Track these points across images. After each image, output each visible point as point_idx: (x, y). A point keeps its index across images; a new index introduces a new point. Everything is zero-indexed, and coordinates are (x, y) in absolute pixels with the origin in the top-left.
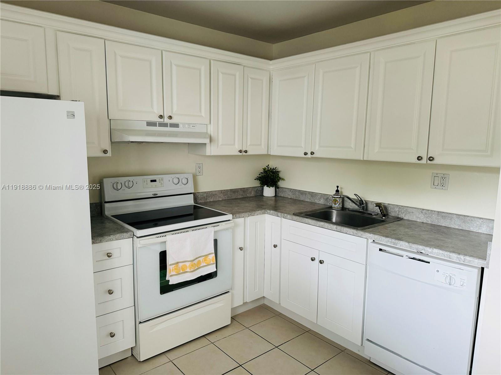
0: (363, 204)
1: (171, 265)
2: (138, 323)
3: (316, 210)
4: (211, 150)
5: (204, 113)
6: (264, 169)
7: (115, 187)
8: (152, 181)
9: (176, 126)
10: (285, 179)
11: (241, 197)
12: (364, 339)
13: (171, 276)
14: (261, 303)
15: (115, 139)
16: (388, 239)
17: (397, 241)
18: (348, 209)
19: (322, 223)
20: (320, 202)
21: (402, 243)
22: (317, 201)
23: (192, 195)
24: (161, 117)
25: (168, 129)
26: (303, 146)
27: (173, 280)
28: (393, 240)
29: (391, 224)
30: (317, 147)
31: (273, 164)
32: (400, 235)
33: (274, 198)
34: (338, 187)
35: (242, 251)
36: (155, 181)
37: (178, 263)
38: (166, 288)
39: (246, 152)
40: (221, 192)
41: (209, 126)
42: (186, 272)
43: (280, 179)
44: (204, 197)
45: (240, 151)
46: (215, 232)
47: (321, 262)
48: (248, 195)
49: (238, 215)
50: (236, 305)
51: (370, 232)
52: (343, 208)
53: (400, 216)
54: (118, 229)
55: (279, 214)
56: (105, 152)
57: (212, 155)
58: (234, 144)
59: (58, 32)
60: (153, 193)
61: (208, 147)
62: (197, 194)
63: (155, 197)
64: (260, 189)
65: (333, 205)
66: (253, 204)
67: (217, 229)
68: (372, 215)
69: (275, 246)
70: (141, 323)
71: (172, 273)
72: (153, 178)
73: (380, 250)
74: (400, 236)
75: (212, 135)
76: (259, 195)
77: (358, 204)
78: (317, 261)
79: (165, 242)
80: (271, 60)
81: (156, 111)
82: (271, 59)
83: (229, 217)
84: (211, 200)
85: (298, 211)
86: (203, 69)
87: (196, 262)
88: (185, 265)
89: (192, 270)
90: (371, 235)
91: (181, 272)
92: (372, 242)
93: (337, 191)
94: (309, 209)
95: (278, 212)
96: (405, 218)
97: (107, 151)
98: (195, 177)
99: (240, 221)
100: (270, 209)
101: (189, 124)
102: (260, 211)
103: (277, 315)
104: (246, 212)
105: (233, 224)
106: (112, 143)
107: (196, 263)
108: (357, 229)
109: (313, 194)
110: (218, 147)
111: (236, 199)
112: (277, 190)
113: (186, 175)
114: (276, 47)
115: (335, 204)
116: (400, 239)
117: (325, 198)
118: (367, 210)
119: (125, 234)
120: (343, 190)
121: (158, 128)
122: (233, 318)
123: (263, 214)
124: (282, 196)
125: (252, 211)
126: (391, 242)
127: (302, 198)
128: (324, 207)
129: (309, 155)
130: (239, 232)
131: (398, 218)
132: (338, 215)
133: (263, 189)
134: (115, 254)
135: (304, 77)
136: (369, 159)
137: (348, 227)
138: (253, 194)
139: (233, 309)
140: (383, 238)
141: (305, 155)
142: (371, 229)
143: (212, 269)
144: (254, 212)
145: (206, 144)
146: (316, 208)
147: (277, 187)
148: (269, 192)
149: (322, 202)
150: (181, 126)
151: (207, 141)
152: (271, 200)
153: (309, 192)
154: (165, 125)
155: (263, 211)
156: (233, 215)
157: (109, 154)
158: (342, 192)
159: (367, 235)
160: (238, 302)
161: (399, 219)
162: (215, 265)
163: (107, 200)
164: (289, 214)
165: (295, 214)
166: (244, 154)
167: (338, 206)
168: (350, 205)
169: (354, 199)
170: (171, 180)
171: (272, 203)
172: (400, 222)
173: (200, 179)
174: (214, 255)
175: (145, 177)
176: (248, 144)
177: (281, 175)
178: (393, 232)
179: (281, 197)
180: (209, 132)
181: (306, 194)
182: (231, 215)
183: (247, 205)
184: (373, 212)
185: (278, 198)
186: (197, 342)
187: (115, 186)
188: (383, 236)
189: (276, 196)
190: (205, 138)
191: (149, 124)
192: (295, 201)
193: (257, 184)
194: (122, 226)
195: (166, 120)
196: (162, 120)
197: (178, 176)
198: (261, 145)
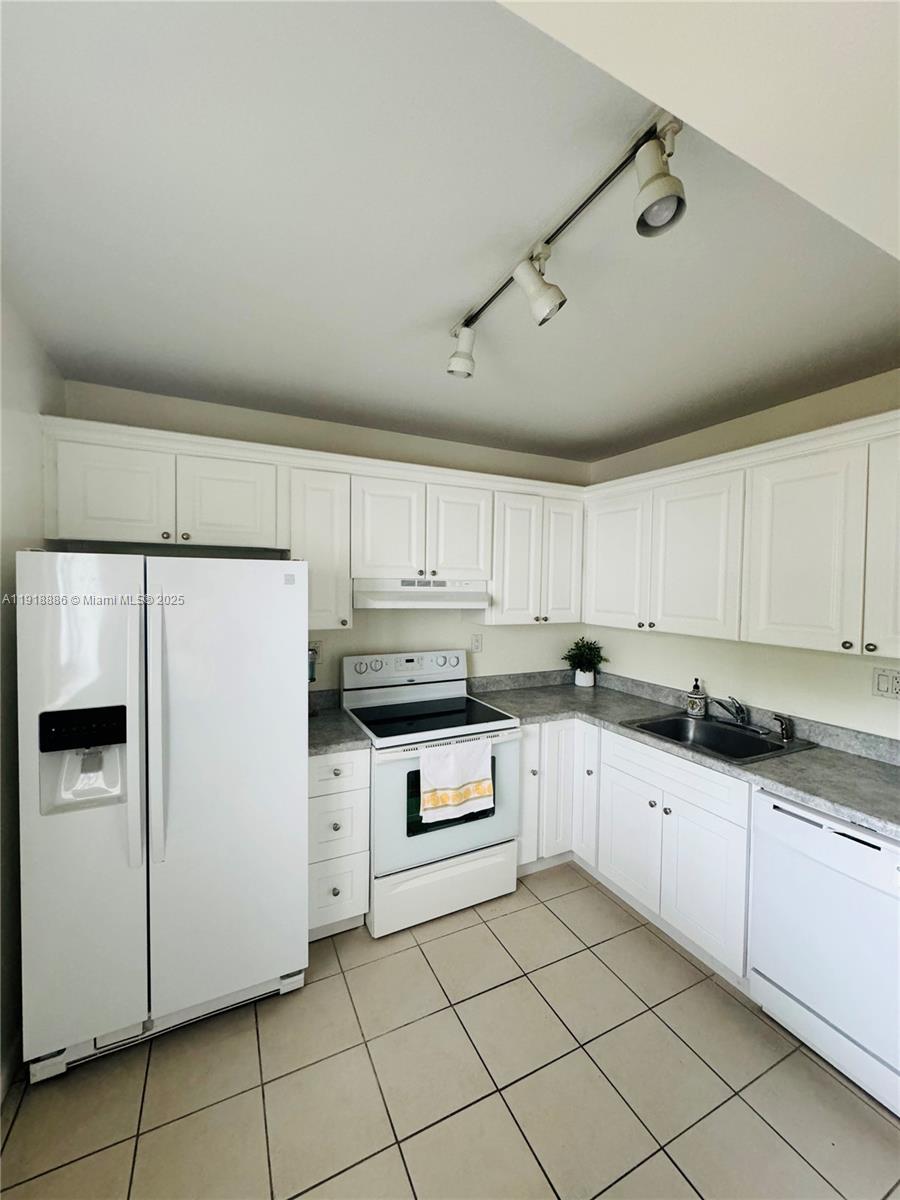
0: (742, 711)
1: (425, 793)
2: (373, 878)
3: (659, 717)
4: (492, 618)
5: (483, 565)
6: (577, 644)
7: (358, 669)
8: (408, 661)
9: (442, 584)
10: (611, 659)
11: (540, 685)
12: (749, 968)
13: (425, 810)
14: (567, 859)
15: (359, 606)
16: (789, 789)
17: (807, 796)
18: (716, 717)
19: (668, 746)
20: (667, 702)
21: (818, 800)
22: (662, 700)
23: (464, 682)
24: (421, 573)
25: (431, 589)
26: (636, 612)
27: (427, 817)
28: (801, 794)
29: (795, 754)
30: (659, 617)
31: (591, 637)
32: (814, 781)
33: (591, 690)
34: (697, 680)
35: (537, 776)
36: (412, 661)
37: (435, 790)
38: (416, 827)
39: (546, 619)
40: (509, 676)
41: (490, 582)
42: (447, 805)
43: (600, 659)
44: (483, 685)
45: (537, 619)
46: (493, 746)
47: (666, 811)
48: (552, 683)
49: (529, 719)
50: (524, 861)
51: (754, 771)
52: (707, 716)
53: (812, 740)
54: (353, 733)
55: (597, 721)
56: (344, 623)
57: (494, 624)
58: (528, 609)
59: (293, 470)
60: (409, 678)
61: (487, 613)
62: (473, 680)
63: (412, 683)
64: (571, 673)
65: (690, 710)
66: (557, 699)
67: (495, 740)
68: (758, 733)
69: (589, 773)
70: (376, 878)
71: (427, 806)
72: (409, 656)
73: (775, 807)
74: (815, 785)
75: (494, 595)
76: (569, 684)
77: (734, 710)
78: (659, 809)
79: (418, 758)
80: (585, 486)
81: (415, 565)
82: (584, 484)
83: (515, 722)
84: (494, 689)
85: (627, 719)
86: (483, 504)
87: (462, 791)
88: (446, 794)
89: (456, 803)
90: (758, 778)
91: (440, 804)
92: (758, 791)
93: (696, 687)
94: (648, 714)
95: (596, 717)
96: (822, 744)
97: (346, 621)
98: (469, 656)
99: (532, 728)
100: (582, 712)
101: (461, 582)
102: (565, 714)
103: (592, 885)
104: (542, 714)
105: (520, 735)
106: (355, 611)
107: (463, 793)
108: (731, 764)
109: (655, 688)
110: (502, 612)
111: (531, 689)
112: (598, 676)
113: (456, 653)
114: (592, 468)
115: (693, 708)
116: (814, 793)
117: (677, 695)
118: (749, 723)
119: (359, 743)
120: (706, 686)
121: (416, 589)
122: (520, 881)
123: (570, 718)
124: (605, 685)
125: (551, 713)
126: (797, 796)
127: (637, 692)
128: (672, 711)
129: (646, 628)
130: (531, 746)
131: (810, 743)
132: (697, 728)
133: (574, 674)
134: (345, 771)
135: (636, 509)
136: (750, 640)
137: (714, 757)
138: (558, 681)
139: (520, 867)
140: (781, 786)
141: (640, 626)
142: (756, 765)
143: (487, 804)
144: (555, 715)
145: (484, 610)
146: (662, 713)
147: (597, 672)
148: (584, 679)
149: (671, 701)
150: (448, 584)
151: (485, 605)
152: (588, 693)
153: (649, 684)
154: (427, 584)
155: (571, 713)
156: (521, 720)
157: (349, 625)
158: (703, 688)
159: (749, 776)
160: (529, 857)
161: (811, 746)
162: (492, 798)
163: (346, 687)
164: (612, 722)
165: (622, 724)
166: (544, 622)
167: (697, 711)
168: (717, 711)
169: (726, 702)
170: (434, 660)
171: (587, 698)
172: (814, 752)
173: (478, 657)
174: (491, 781)
175: (399, 655)
176: (550, 608)
177: (603, 653)
178: (799, 774)
179: (603, 688)
180: (489, 591)
181: (643, 687)
182: (518, 720)
183: (547, 701)
184: (762, 727)
185: (598, 690)
186: (461, 916)
187: (358, 667)
188: (781, 782)
189: (595, 685)
190: (483, 600)
191: (405, 583)
192: (627, 697)
193: (566, 665)
194: (360, 729)
195: (429, 577)
196: (423, 577)
197: (444, 653)
198: (570, 608)
